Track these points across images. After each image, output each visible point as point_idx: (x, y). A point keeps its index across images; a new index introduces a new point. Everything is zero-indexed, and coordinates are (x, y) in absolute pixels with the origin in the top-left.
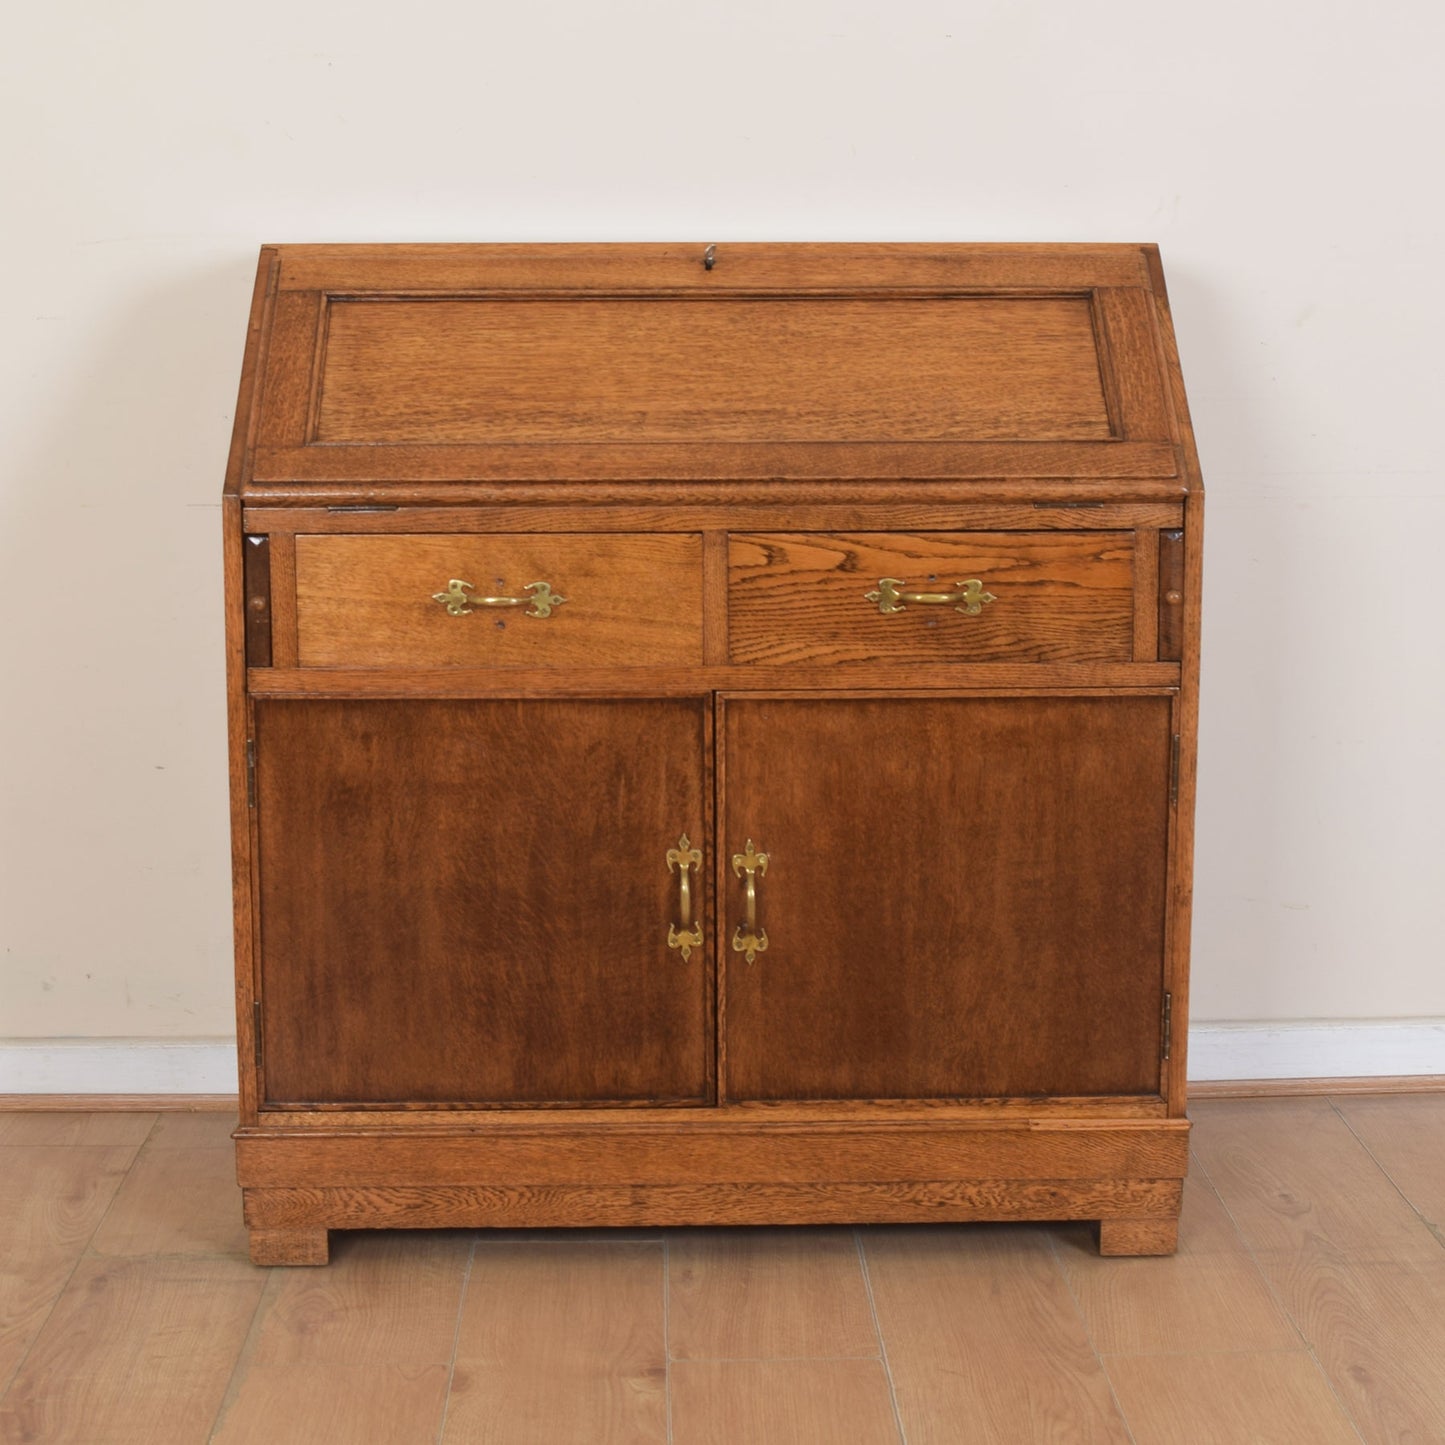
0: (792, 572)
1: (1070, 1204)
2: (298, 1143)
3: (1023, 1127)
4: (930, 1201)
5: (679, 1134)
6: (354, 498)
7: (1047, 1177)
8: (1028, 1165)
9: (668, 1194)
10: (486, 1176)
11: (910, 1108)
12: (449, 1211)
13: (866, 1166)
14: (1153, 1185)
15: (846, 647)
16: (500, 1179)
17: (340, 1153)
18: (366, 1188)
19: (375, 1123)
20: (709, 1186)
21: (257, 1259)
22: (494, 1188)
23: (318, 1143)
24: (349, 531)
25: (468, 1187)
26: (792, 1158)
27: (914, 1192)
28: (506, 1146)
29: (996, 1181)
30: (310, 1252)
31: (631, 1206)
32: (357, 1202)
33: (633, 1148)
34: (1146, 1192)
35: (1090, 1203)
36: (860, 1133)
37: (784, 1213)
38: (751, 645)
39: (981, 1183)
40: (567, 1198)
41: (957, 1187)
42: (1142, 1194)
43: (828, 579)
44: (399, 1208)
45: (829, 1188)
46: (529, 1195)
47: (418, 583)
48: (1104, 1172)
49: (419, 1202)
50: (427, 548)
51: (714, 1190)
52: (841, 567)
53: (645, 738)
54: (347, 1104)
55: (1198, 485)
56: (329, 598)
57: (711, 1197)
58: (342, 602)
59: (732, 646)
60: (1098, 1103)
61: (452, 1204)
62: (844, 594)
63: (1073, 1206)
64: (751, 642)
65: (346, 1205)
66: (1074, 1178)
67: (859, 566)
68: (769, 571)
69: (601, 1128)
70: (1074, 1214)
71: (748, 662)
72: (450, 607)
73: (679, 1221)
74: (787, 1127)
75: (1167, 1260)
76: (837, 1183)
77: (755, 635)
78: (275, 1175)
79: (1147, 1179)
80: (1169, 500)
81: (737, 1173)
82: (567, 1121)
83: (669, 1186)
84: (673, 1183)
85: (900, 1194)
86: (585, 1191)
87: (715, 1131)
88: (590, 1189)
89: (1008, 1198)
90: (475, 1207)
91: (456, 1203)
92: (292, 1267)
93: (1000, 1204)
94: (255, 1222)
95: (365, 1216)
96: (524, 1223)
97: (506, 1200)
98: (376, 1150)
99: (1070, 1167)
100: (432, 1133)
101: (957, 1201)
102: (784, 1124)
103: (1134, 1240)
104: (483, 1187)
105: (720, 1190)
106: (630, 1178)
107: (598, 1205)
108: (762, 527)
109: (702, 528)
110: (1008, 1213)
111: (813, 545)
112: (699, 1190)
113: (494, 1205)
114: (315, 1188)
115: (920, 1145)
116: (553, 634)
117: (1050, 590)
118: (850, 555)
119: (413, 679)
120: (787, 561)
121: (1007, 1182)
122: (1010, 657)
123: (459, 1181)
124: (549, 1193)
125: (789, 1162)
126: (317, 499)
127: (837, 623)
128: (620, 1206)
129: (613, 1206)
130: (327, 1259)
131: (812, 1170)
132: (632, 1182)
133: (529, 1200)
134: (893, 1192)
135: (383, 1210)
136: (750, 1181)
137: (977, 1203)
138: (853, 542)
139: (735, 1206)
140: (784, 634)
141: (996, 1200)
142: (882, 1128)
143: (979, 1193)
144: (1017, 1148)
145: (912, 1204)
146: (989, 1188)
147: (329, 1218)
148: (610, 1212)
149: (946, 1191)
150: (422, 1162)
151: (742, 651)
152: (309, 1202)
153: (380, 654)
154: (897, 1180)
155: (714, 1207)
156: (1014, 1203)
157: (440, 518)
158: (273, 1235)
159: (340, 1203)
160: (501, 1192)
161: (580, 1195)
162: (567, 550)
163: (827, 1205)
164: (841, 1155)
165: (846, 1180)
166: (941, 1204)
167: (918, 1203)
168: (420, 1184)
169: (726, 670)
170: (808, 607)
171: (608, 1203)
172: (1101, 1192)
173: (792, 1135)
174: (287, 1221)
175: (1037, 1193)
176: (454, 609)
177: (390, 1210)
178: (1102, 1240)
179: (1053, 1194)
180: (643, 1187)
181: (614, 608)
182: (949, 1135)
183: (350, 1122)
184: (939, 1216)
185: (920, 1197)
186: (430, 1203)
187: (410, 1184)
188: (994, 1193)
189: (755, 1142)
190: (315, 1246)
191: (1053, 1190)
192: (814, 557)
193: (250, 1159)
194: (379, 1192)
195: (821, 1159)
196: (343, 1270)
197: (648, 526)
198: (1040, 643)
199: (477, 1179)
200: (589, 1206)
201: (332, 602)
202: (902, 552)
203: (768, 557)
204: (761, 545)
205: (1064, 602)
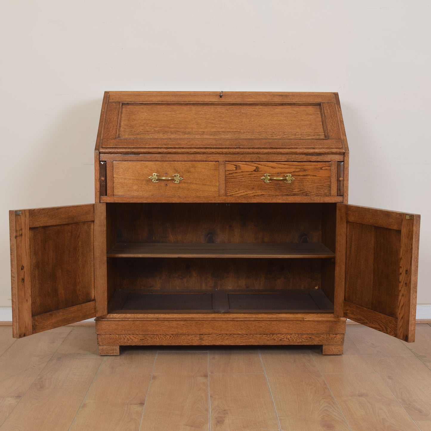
0: (242, 172)
1: (315, 340)
2: (112, 322)
3: (302, 319)
4: (278, 339)
5: (212, 320)
6: (129, 152)
7: (309, 333)
8: (304, 330)
9: (209, 337)
10: (161, 331)
11: (272, 314)
12: (151, 341)
13: (261, 329)
14: (337, 336)
15: (256, 192)
16: (165, 332)
17: (123, 325)
18: (129, 334)
19: (132, 317)
20: (220, 334)
21: (101, 353)
22: (163, 335)
23: (117, 322)
24: (127, 160)
25: (157, 334)
26: (242, 327)
27: (273, 337)
28: (166, 323)
29: (295, 334)
30: (115, 352)
31: (199, 340)
32: (127, 338)
33: (199, 324)
34: (335, 337)
35: (320, 340)
36: (259, 320)
37: (239, 342)
38: (231, 191)
39: (291, 334)
41: (285, 336)
42: (334, 338)
43: (251, 174)
44: (138, 340)
45: (251, 335)
46: (172, 336)
47: (145, 174)
48: (324, 332)
49: (143, 338)
50: (147, 165)
51: (221, 336)
52: (255, 171)
55: (348, 150)
56: (122, 178)
57: (220, 338)
58: (125, 179)
59: (226, 191)
61: (152, 339)
62: (255, 178)
63: (315, 341)
64: (231, 190)
65: (124, 339)
66: (316, 333)
67: (260, 170)
68: (236, 171)
69: (191, 319)
70: (316, 343)
71: (230, 195)
72: (153, 180)
73: (212, 344)
74: (240, 319)
75: (340, 356)
76: (253, 334)
77: (232, 188)
78: (106, 331)
79: (335, 334)
80: (340, 154)
81: (227, 331)
82: (182, 317)
83: (209, 334)
84: (210, 333)
85: (270, 337)
86: (187, 336)
87: (222, 319)
88: (188, 335)
89: (298, 339)
90: (158, 340)
91: (153, 338)
92: (110, 356)
93: (296, 340)
94: (100, 343)
95: (129, 342)
96: (171, 344)
97: (166, 338)
98: (132, 324)
99: (315, 330)
100: (147, 320)
101: (285, 339)
102: (239, 318)
103: (332, 350)
104: (160, 334)
105: (223, 336)
106: (199, 332)
107: (191, 339)
108: (235, 160)
109: (219, 160)
110: (298, 343)
111: (247, 165)
112: (217, 336)
113: (163, 339)
114: (116, 334)
115: (275, 324)
116: (180, 188)
117: (309, 177)
118: (257, 168)
119: (143, 199)
120: (241, 169)
121: (298, 334)
122: (299, 194)
123: (154, 332)
124: (178, 336)
125: (241, 328)
126: (119, 152)
127: (254, 185)
128: (196, 340)
129: (194, 340)
130: (119, 354)
131: (247, 330)
132: (200, 333)
133: (172, 338)
134: (268, 337)
135: (134, 340)
136: (231, 333)
137: (290, 340)
138: (258, 164)
139: (226, 340)
140: (240, 188)
141: (295, 339)
142: (265, 319)
143: (291, 337)
144: (301, 325)
145: (273, 340)
146: (293, 336)
147: (120, 342)
148: (193, 341)
149: (282, 336)
150: (144, 327)
151: (229, 192)
152: (114, 338)
153: (135, 193)
154: (269, 333)
155: (221, 340)
156: (300, 340)
157: (151, 157)
158: (105, 347)
159: (123, 338)
160: (165, 336)
161: (186, 337)
162: (184, 166)
163: (250, 340)
164: (254, 326)
165: (256, 333)
166: (281, 340)
167: (275, 340)
168: (144, 333)
169: (225, 197)
170: (246, 181)
171: (193, 339)
172: (323, 337)
173: (241, 321)
174: (109, 343)
175: (306, 337)
176: (154, 181)
177: (136, 340)
178: (323, 350)
179: (310, 338)
180: (202, 334)
181: (196, 181)
182: (283, 321)
183: (126, 317)
184: (280, 343)
185: (275, 338)
186: (146, 338)
187: (141, 333)
188: (295, 337)
189: (232, 323)
190: (116, 350)
191: (310, 336)
192: (248, 168)
193: (99, 326)
194: (133, 336)
195: (249, 327)
196: (123, 356)
197: (205, 160)
198: (307, 191)
199: (159, 332)
200: (188, 340)
201: (123, 179)
202: (270, 167)
203: (236, 168)
204: (234, 165)
205: (312, 180)
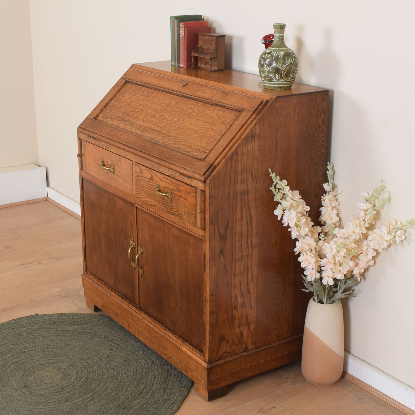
0: (144, 177)
2: (88, 282)
3: (179, 346)
4: (168, 356)
5: (132, 312)
6: (90, 135)
8: (181, 358)
9: (132, 326)
11: (164, 329)
14: (202, 379)
15: (151, 201)
17: (93, 288)
18: (97, 298)
23: (90, 283)
24: (90, 142)
25: (108, 306)
27: (165, 352)
28: (111, 300)
31: (128, 326)
35: (192, 376)
37: (147, 343)
39: (175, 357)
40: (120, 318)
41: (171, 355)
43: (149, 181)
47: (98, 158)
48: (194, 369)
50: (99, 150)
51: (138, 330)
52: (151, 179)
53: (127, 210)
54: (95, 277)
58: (90, 159)
59: (136, 192)
60: (193, 349)
62: (151, 186)
63: (189, 374)
65: (95, 300)
66: (189, 367)
67: (153, 180)
68: (140, 175)
70: (190, 377)
71: (138, 198)
73: (134, 334)
74: (146, 321)
77: (139, 191)
78: (86, 287)
79: (201, 376)
80: (202, 181)
81: (140, 328)
84: (132, 324)
86: (122, 318)
90: (109, 311)
92: (91, 309)
94: (86, 296)
96: (115, 320)
97: (113, 313)
99: (188, 363)
101: (172, 359)
103: (201, 392)
104: (110, 307)
107: (124, 323)
108: (140, 163)
109: (132, 160)
111: (146, 171)
112: (136, 328)
113: (111, 313)
116: (114, 179)
117: (182, 199)
118: (151, 176)
120: (143, 174)
122: (176, 215)
124: (118, 315)
127: (150, 193)
130: (94, 311)
132: (127, 320)
133: (115, 315)
134: (163, 349)
137: (175, 361)
138: (153, 173)
140: (143, 193)
141: (178, 363)
144: (179, 352)
146: (176, 359)
147: (94, 302)
148: (125, 325)
151: (137, 194)
152: (91, 297)
153: (94, 173)
155: (138, 334)
156: (180, 367)
157: (100, 144)
158: (88, 301)
160: (112, 310)
162: (115, 158)
163: (153, 346)
166: (170, 358)
167: (166, 355)
169: (136, 199)
170: (146, 187)
172: (194, 374)
173: (146, 324)
175: (184, 366)
178: (196, 388)
180: (129, 322)
181: (121, 176)
183: (95, 281)
184: (169, 361)
187: (101, 300)
188: (177, 361)
190: (93, 307)
191: (186, 368)
192: (147, 174)
194: (98, 300)
195: (151, 333)
197: (125, 156)
198: (181, 214)
202: (160, 178)
203: (141, 171)
204: (140, 168)
205: (184, 204)
